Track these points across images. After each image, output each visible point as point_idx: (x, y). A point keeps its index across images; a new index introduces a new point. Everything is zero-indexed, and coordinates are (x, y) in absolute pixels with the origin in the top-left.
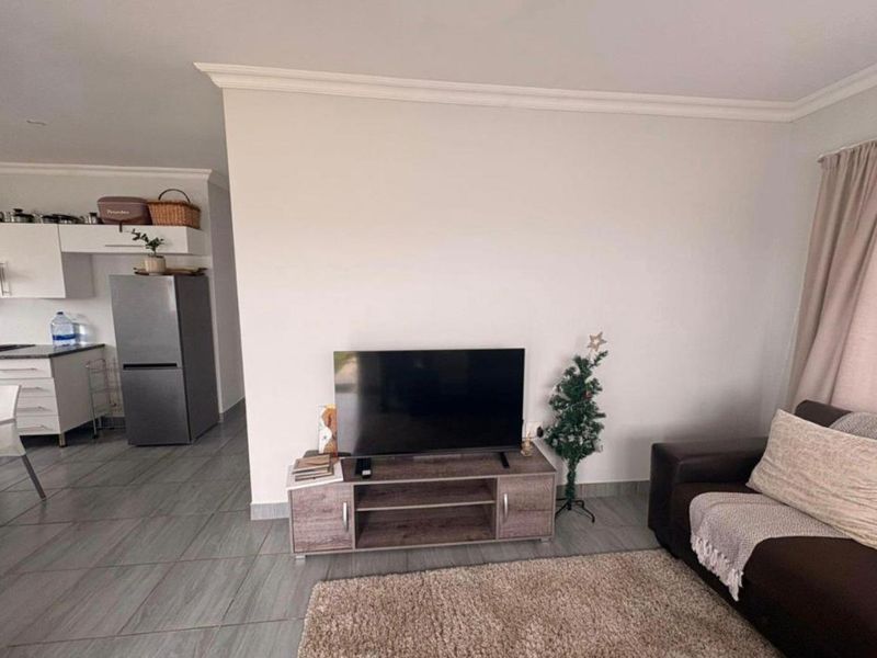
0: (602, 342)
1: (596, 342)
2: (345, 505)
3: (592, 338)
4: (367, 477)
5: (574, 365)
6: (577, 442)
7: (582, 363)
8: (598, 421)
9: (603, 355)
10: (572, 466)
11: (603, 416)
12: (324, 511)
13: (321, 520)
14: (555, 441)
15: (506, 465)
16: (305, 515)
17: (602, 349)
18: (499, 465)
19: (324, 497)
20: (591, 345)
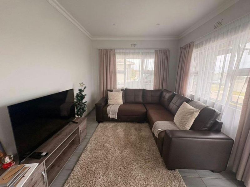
0: (84, 84)
3: (80, 84)
4: (46, 155)
5: (79, 91)
17: (84, 86)
18: (76, 124)
19: (32, 179)
20: (81, 86)
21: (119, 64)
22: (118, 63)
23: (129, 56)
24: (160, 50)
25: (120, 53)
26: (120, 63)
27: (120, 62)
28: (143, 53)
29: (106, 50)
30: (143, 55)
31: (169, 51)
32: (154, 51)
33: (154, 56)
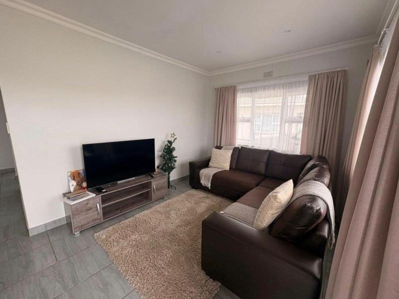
0: (175, 135)
1: (173, 135)
2: (98, 205)
3: (172, 134)
4: (105, 192)
5: (167, 143)
6: (171, 165)
7: (170, 142)
8: (175, 159)
9: (176, 139)
10: (169, 174)
11: (176, 157)
12: (88, 210)
13: (87, 214)
14: (164, 168)
15: (152, 177)
16: (79, 214)
17: (175, 137)
18: (150, 177)
19: (88, 204)
20: (172, 137)
21: (242, 107)
22: (241, 105)
23: (258, 93)
24: (319, 74)
25: (244, 90)
26: (243, 105)
27: (244, 103)
28: (283, 86)
29: (224, 88)
30: (283, 88)
31: (345, 72)
32: (307, 78)
33: (307, 88)
